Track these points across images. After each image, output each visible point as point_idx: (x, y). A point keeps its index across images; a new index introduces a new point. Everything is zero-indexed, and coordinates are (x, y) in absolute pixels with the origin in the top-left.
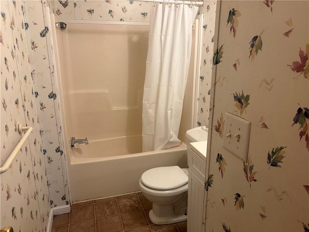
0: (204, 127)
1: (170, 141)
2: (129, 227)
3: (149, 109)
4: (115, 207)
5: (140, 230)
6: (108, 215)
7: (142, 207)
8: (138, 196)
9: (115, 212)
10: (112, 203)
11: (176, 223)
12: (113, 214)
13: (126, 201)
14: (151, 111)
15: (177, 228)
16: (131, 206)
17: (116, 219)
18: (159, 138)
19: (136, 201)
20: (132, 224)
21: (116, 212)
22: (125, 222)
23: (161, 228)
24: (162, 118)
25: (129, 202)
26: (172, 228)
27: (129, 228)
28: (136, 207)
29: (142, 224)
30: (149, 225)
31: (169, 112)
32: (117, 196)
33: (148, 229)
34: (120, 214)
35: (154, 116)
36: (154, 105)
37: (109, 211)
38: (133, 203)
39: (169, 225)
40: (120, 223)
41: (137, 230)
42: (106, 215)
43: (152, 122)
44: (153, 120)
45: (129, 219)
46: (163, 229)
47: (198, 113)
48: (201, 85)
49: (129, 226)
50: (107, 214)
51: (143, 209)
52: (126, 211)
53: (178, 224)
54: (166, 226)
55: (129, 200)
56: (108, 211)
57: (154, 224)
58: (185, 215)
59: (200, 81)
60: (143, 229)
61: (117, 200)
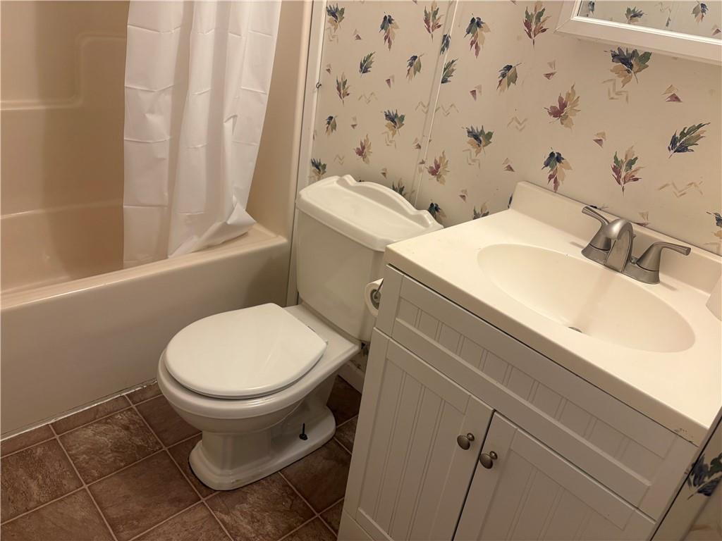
0: (349, 178)
1: (229, 222)
2: (137, 527)
3: (152, 112)
4: (57, 464)
5: (179, 526)
6: (39, 503)
7: (157, 443)
8: (133, 406)
9: (64, 482)
10: (39, 451)
11: (280, 471)
12: (57, 492)
13: (95, 435)
14: (159, 122)
15: (288, 486)
16: (118, 448)
17: (77, 509)
18: (187, 214)
19: (131, 426)
20: (141, 511)
21: (68, 484)
22: (114, 512)
23: (243, 500)
24: (200, 146)
25: (105, 433)
26: (275, 491)
27: (135, 531)
28: (138, 446)
29: (179, 502)
30: (203, 500)
31: (228, 125)
32: (53, 421)
33: (201, 513)
34: (85, 486)
35: (168, 138)
36: (167, 99)
37: (40, 487)
38: (123, 433)
39: (263, 482)
40: (97, 520)
41: (165, 528)
42: (32, 504)
43: (164, 159)
44: (164, 153)
45: (127, 497)
46: (251, 499)
47: (315, 131)
48: (331, 38)
49: (135, 523)
50: (35, 496)
51: (165, 448)
52: (108, 470)
53: (287, 471)
54: (255, 487)
55: (103, 428)
56: (34, 486)
57: (216, 491)
58: (302, 441)
59: (329, 25)
60: (186, 518)
61: (57, 437)
